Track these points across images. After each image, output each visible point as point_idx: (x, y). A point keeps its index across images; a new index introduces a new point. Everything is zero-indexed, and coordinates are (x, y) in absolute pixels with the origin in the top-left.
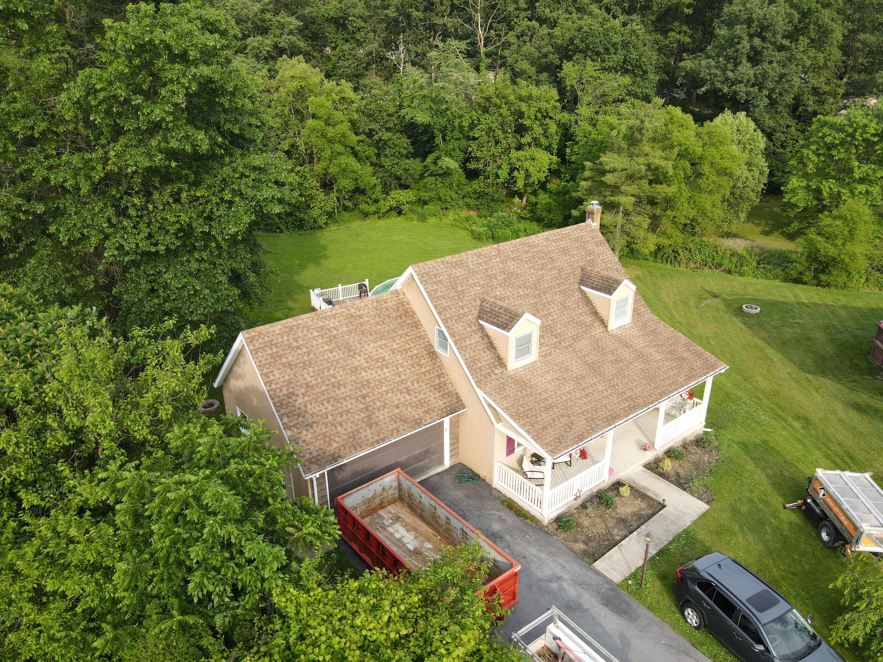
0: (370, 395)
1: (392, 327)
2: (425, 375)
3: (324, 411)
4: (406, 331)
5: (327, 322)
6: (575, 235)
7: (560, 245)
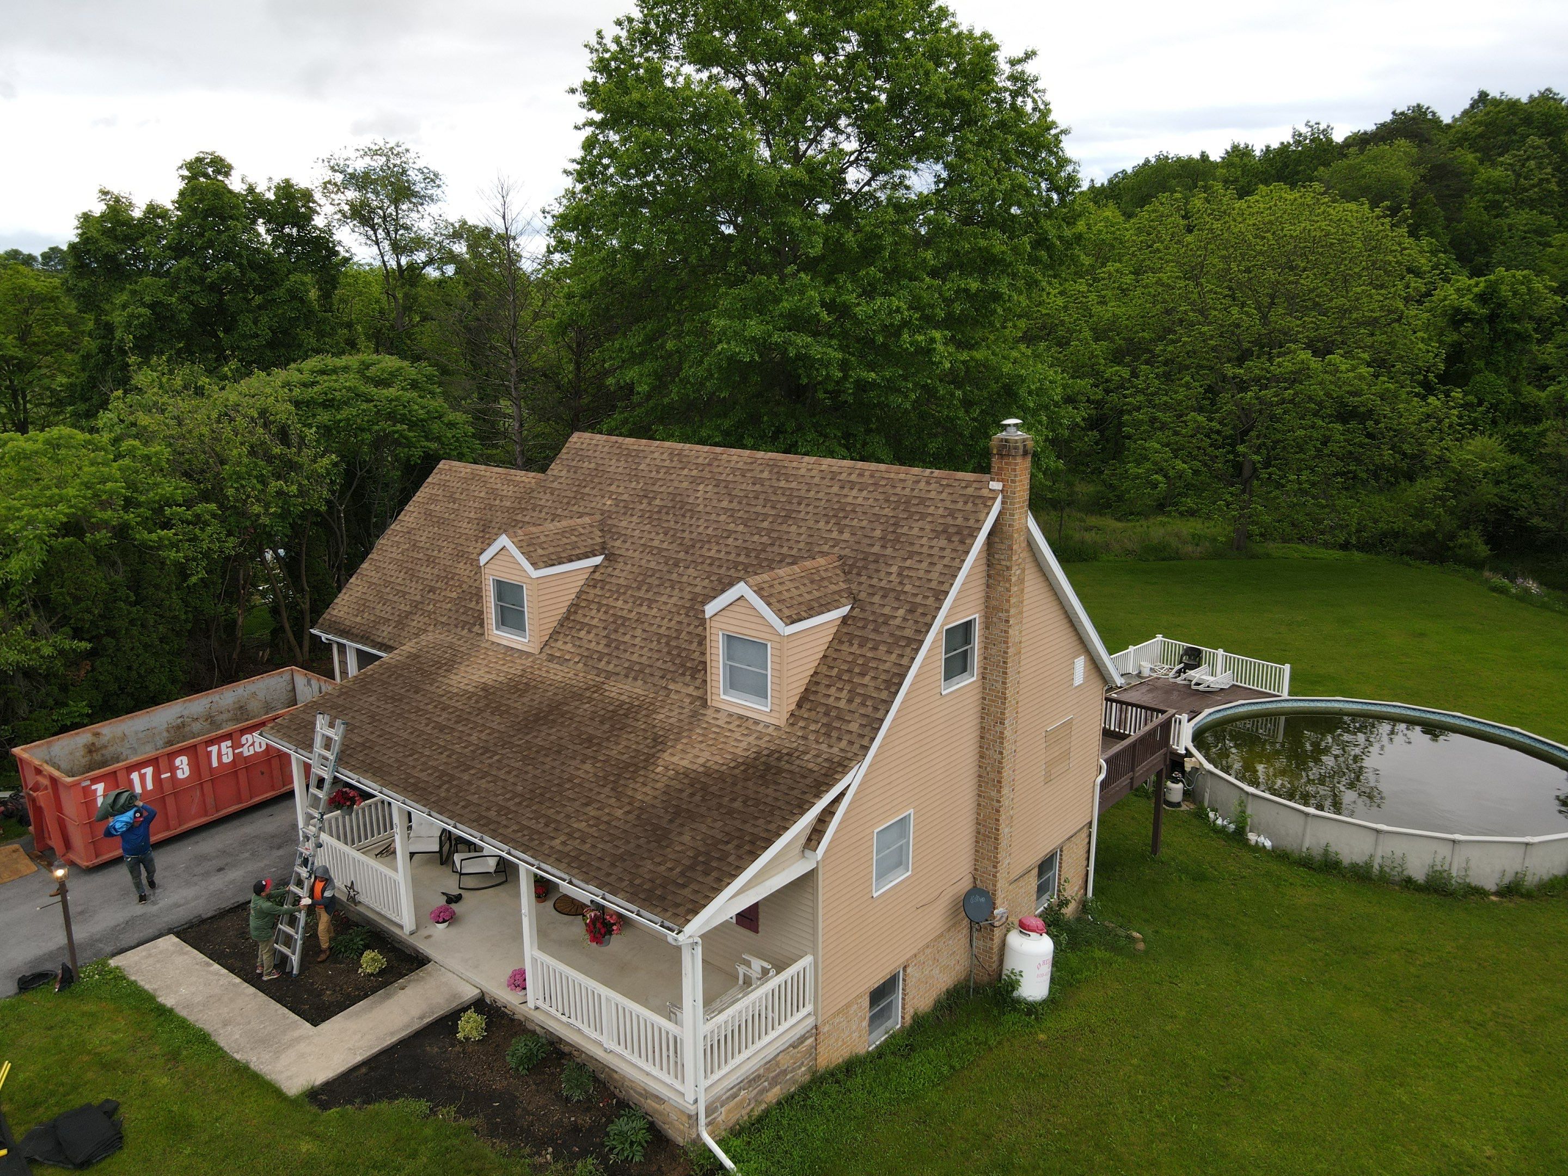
3: (393, 579)
5: (505, 487)
6: (913, 490)
7: (846, 496)
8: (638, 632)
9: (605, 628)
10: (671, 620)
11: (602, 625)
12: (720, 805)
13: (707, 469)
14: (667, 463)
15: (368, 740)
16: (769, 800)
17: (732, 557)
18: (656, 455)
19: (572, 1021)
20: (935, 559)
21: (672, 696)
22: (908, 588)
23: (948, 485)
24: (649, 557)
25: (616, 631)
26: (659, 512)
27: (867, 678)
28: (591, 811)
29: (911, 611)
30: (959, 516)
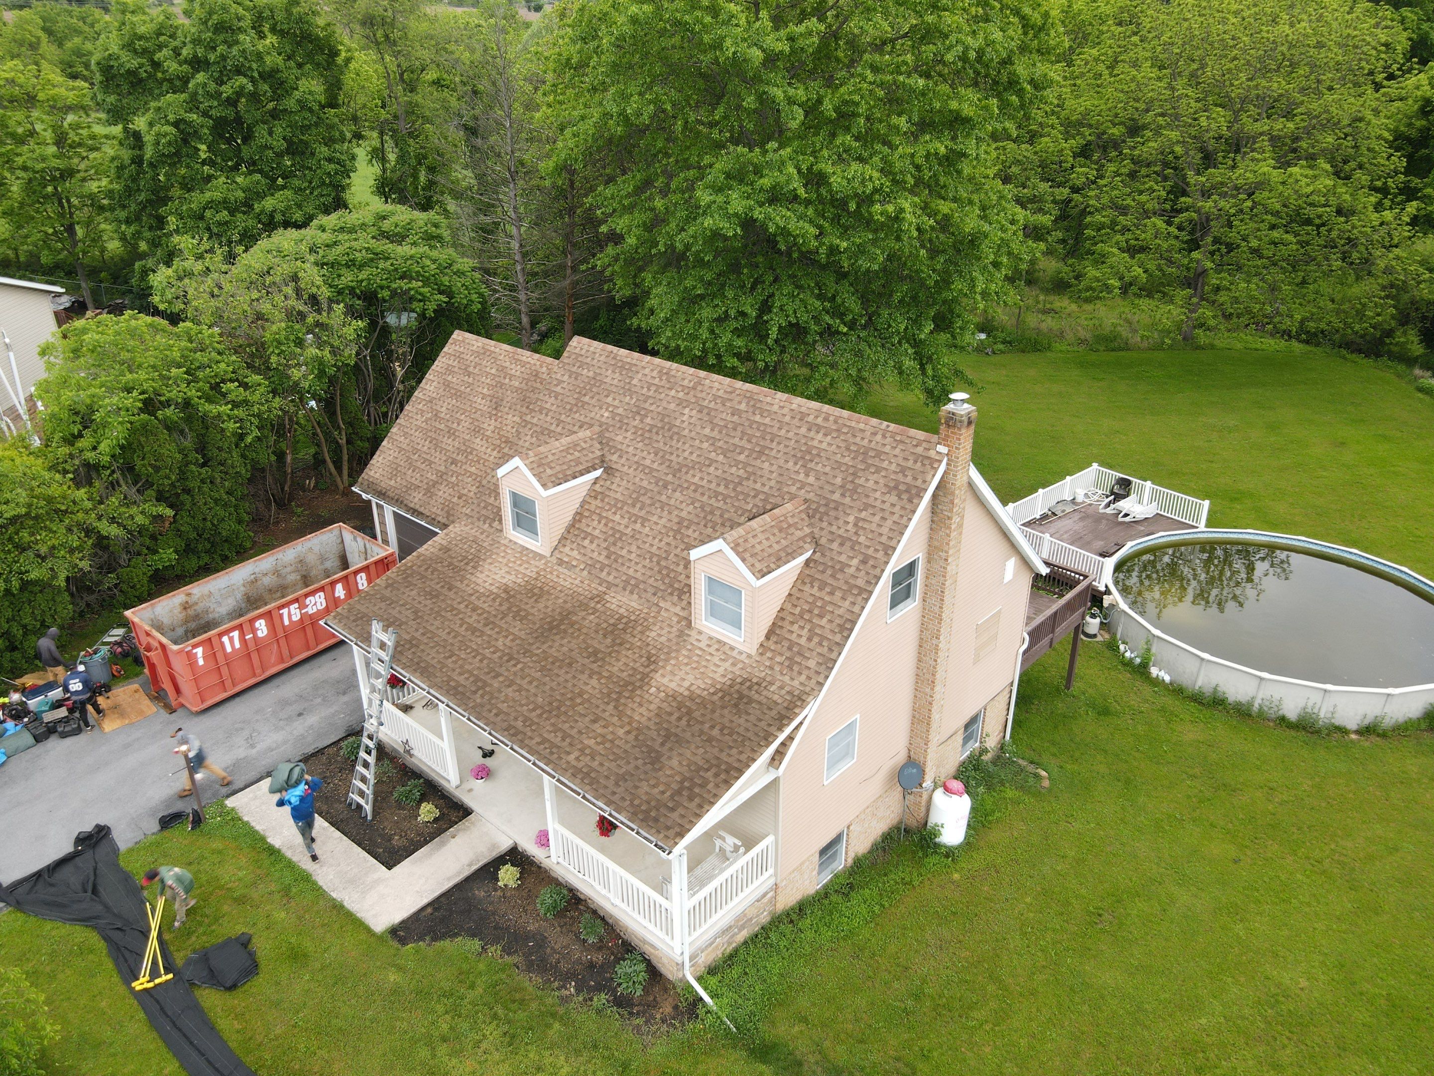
0: (459, 465)
3: (420, 447)
5: (513, 365)
6: (870, 441)
7: (813, 439)
8: (634, 548)
9: (605, 540)
10: (661, 540)
11: (602, 537)
12: (702, 732)
13: (692, 393)
14: (657, 381)
15: (413, 638)
16: (741, 730)
17: (713, 486)
18: (647, 371)
19: (586, 878)
20: (887, 515)
21: (662, 613)
22: (862, 539)
23: (902, 442)
24: (642, 476)
25: (614, 544)
26: (650, 431)
27: (825, 620)
28: (598, 728)
29: (864, 562)
30: (909, 473)
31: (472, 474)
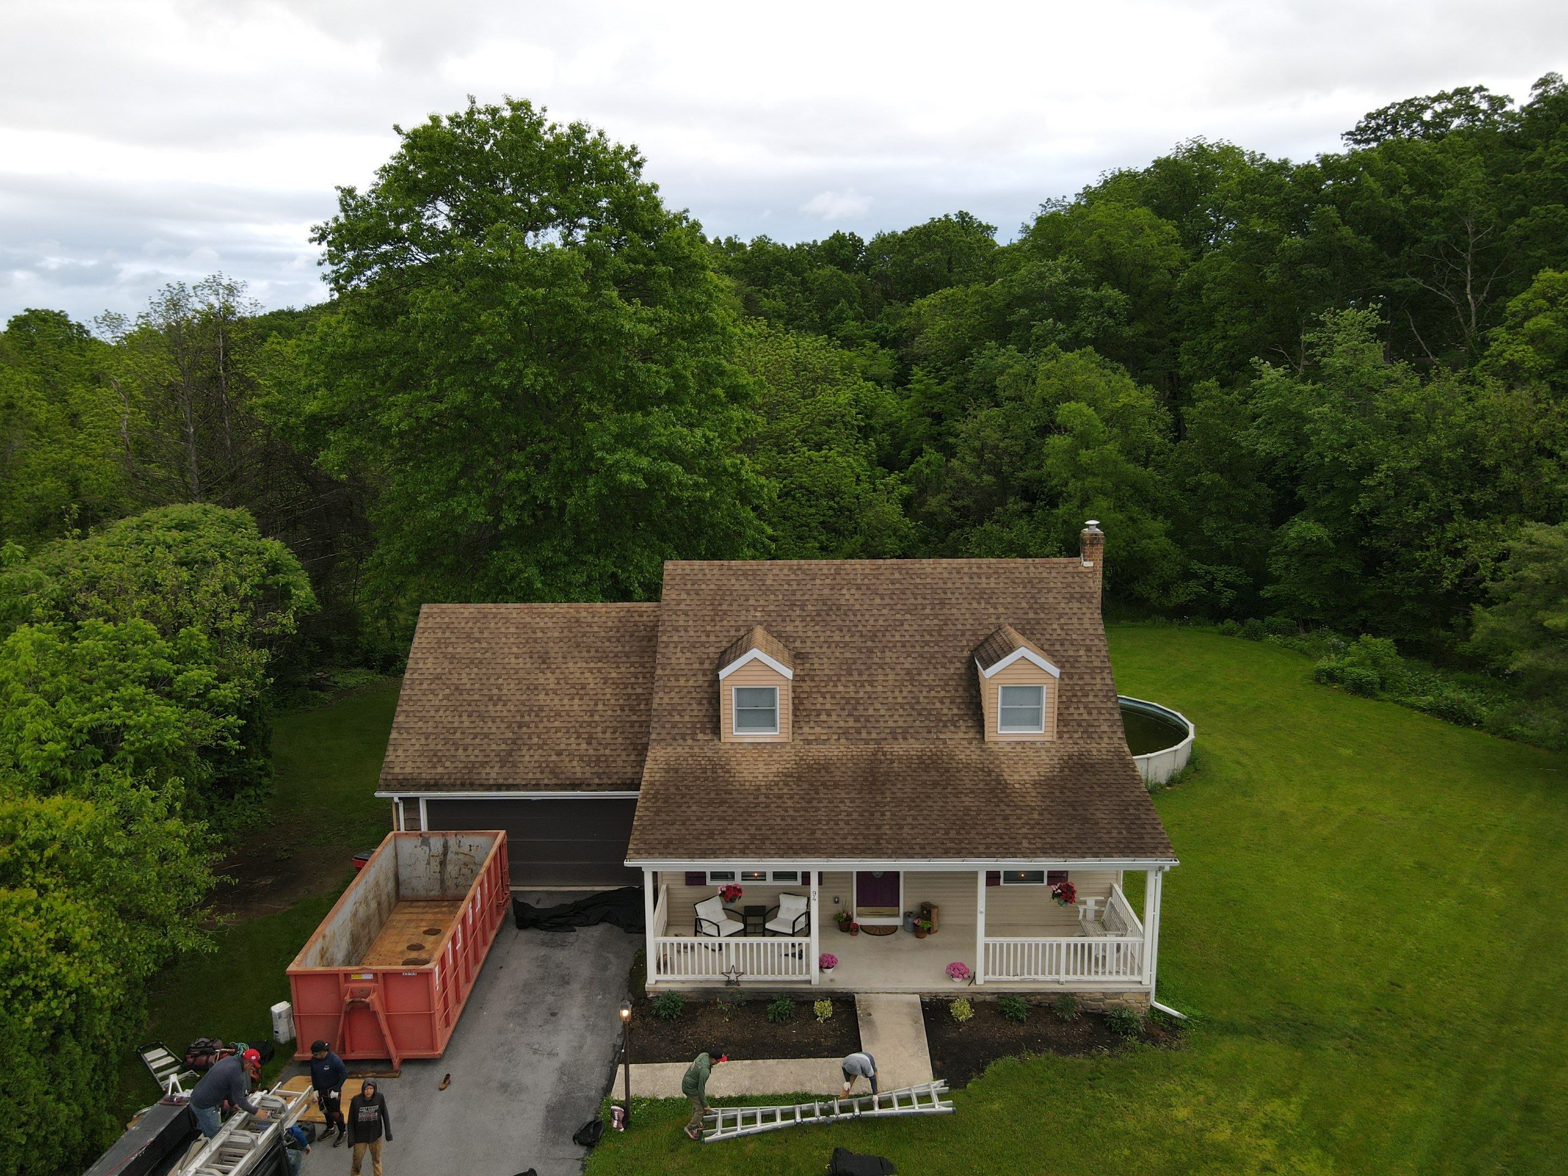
0: (532, 725)
1: (627, 649)
2: (632, 727)
3: (456, 725)
4: (646, 659)
5: (538, 620)
6: (1028, 573)
7: (979, 583)
9: (843, 709)
11: (837, 708)
12: (1090, 793)
13: (838, 577)
14: (793, 577)
17: (918, 638)
18: (775, 571)
19: (1025, 977)
21: (949, 742)
23: (1051, 568)
24: (839, 650)
25: (855, 709)
26: (819, 615)
30: (1075, 585)
31: (558, 730)
